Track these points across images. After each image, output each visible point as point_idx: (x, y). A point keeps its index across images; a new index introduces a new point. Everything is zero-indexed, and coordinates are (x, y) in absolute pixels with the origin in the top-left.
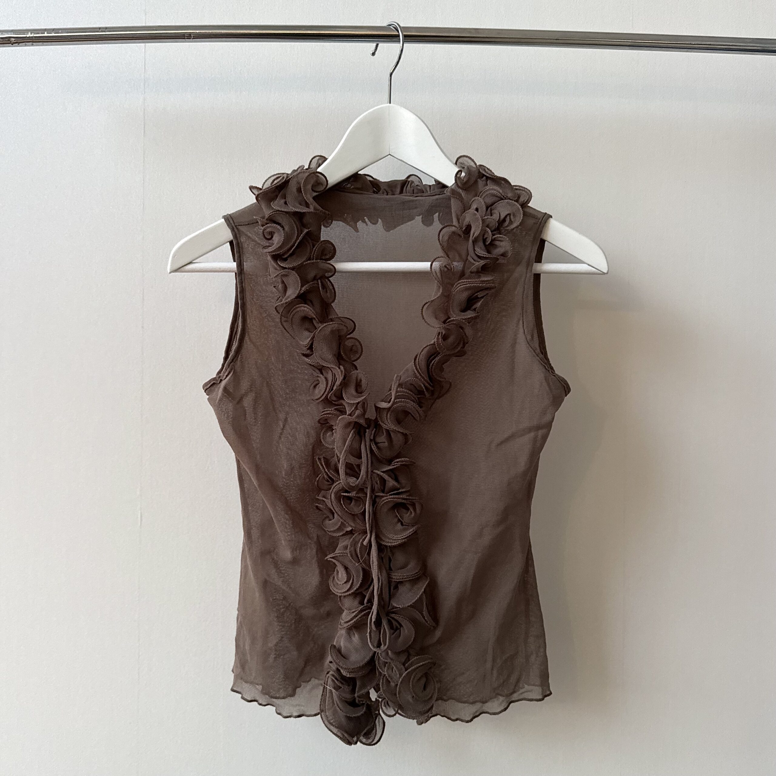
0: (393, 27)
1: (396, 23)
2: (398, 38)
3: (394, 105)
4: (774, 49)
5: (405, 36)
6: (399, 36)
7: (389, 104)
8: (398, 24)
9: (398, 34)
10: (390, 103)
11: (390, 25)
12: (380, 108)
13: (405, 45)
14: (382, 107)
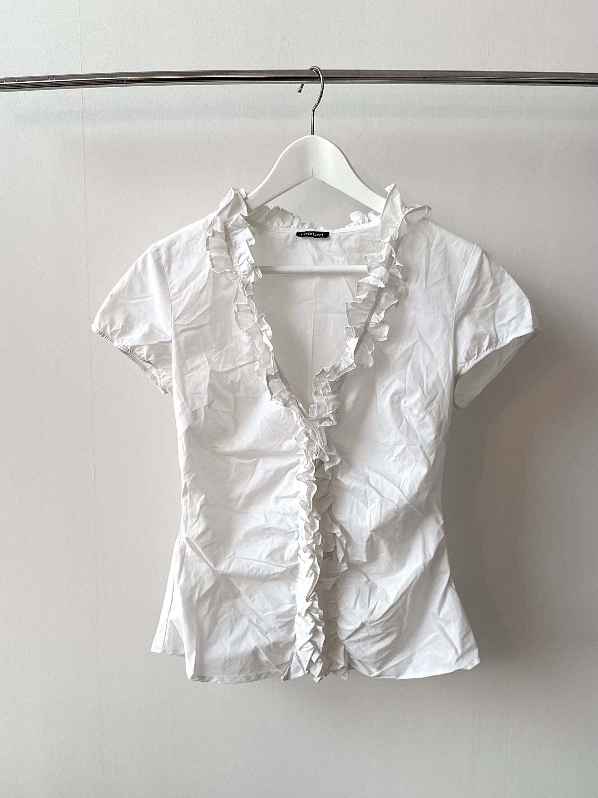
0: (315, 70)
1: (316, 67)
2: (319, 79)
3: (316, 136)
4: (597, 81)
5: (325, 78)
6: (320, 78)
7: (312, 136)
8: (319, 69)
9: (318, 76)
10: (313, 134)
11: (312, 69)
12: (305, 139)
13: (325, 85)
14: (307, 138)
